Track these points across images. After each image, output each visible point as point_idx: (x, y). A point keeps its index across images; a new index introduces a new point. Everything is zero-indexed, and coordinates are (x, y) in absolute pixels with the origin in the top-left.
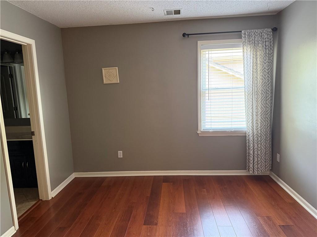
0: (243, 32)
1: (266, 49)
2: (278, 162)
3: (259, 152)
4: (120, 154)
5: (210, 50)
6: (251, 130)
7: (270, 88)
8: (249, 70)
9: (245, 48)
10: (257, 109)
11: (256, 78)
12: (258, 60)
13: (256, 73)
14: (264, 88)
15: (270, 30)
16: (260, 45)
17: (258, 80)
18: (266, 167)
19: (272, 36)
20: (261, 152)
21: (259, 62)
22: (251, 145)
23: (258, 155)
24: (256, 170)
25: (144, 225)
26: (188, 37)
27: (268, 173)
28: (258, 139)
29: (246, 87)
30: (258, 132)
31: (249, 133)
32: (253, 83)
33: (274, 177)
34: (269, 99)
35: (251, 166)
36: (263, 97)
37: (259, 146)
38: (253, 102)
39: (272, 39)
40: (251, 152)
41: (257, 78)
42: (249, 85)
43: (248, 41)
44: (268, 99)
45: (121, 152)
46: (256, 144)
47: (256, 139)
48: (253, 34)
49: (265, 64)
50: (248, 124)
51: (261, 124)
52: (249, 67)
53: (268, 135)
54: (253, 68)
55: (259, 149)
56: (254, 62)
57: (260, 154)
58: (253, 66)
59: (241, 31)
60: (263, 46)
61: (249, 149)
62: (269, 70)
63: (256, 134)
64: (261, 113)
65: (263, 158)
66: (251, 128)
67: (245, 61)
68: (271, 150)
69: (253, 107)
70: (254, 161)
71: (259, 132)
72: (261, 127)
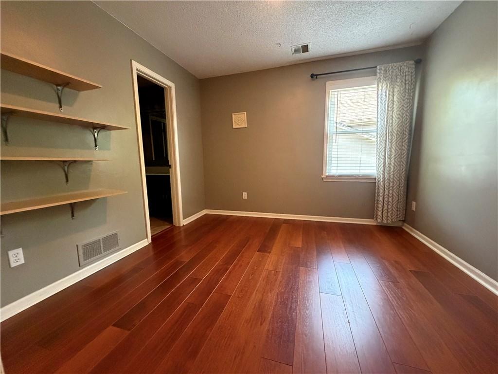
0: (378, 67)
1: (405, 84)
2: (413, 211)
3: (390, 199)
4: (245, 195)
5: (339, 90)
6: (382, 175)
7: (408, 128)
8: (383, 109)
9: (380, 85)
10: (391, 151)
11: (391, 117)
12: (395, 97)
13: (391, 112)
14: (401, 127)
15: (412, 62)
16: (398, 80)
17: (394, 119)
18: (398, 216)
19: (414, 69)
20: (392, 199)
21: (395, 99)
22: (381, 191)
23: (388, 203)
24: (386, 218)
25: (258, 252)
26: (317, 77)
27: (399, 224)
28: (389, 185)
29: (378, 128)
30: (390, 177)
31: (379, 178)
32: (387, 122)
33: (407, 228)
34: (407, 141)
35: (380, 213)
36: (399, 138)
37: (391, 192)
38: (386, 144)
39: (414, 73)
40: (381, 199)
41: (393, 117)
42: (382, 126)
43: (384, 76)
44: (405, 141)
45: (246, 193)
46: (387, 189)
47: (387, 184)
48: (390, 68)
49: (404, 100)
50: (378, 168)
51: (394, 169)
52: (383, 105)
53: (403, 181)
54: (388, 107)
55: (390, 195)
56: (390, 100)
57: (391, 201)
58: (388, 104)
59: (376, 67)
60: (402, 81)
61: (378, 196)
62: (408, 108)
63: (388, 179)
64: (395, 156)
65: (394, 205)
66: (382, 172)
67: (379, 99)
68: (405, 199)
69: (385, 150)
70: (383, 209)
71: (392, 177)
72: (394, 171)
